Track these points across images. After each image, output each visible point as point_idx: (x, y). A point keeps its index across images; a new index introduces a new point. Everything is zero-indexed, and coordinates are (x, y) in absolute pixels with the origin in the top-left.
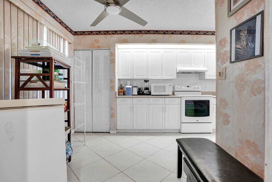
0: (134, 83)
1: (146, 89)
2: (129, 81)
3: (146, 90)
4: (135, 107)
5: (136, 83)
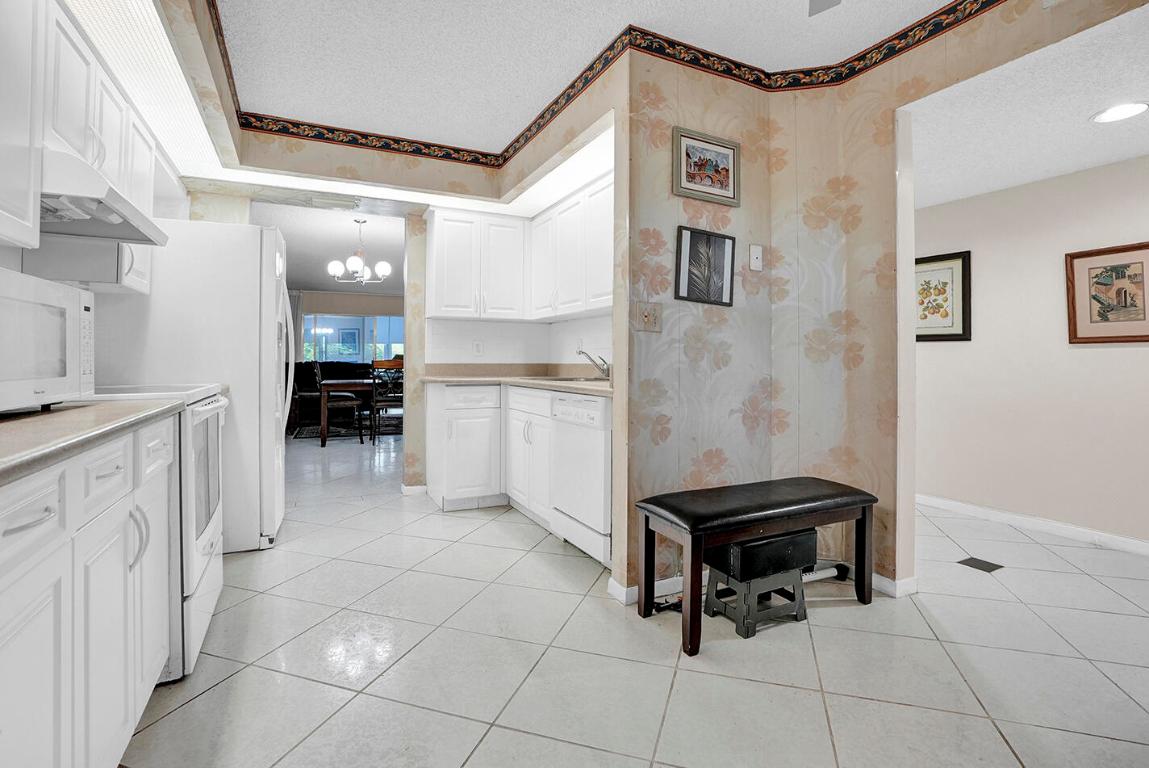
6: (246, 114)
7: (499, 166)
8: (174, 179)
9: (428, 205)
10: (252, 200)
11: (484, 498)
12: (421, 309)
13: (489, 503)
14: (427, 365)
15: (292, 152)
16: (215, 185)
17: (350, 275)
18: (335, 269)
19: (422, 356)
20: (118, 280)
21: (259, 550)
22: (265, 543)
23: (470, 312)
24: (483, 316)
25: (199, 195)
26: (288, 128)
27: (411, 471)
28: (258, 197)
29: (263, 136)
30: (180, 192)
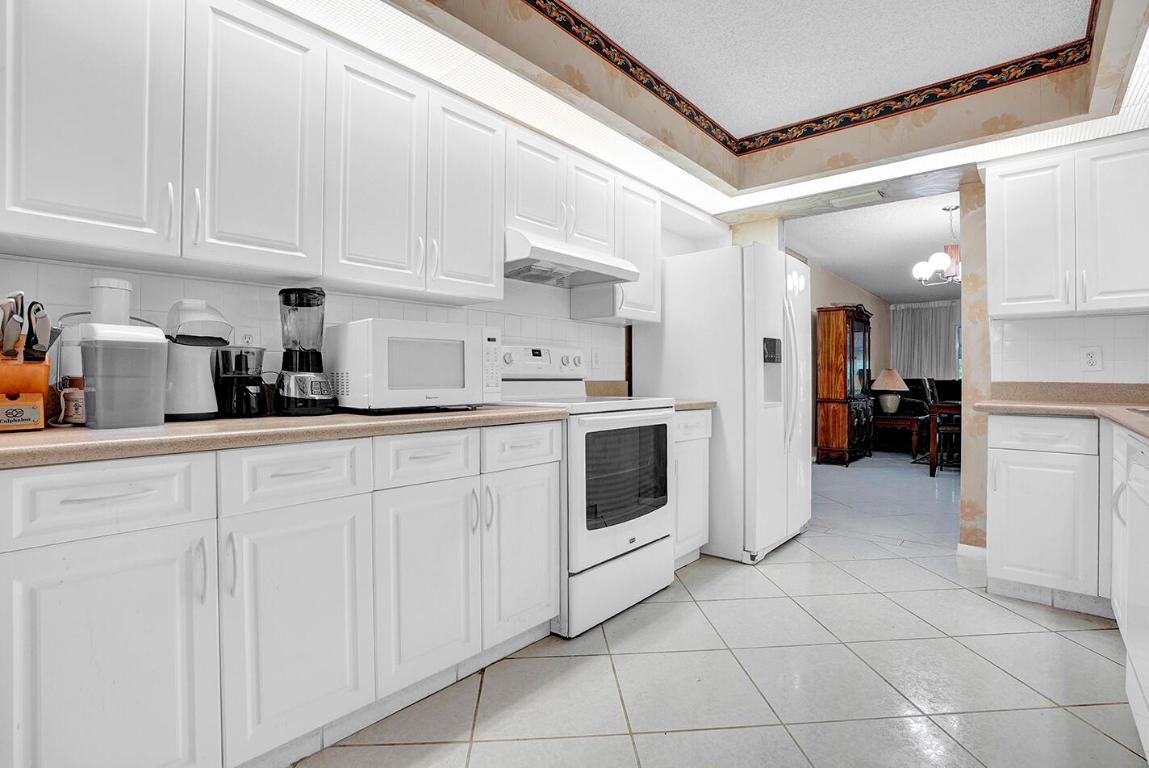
0: (188, 303)
1: (296, 360)
2: (114, 282)
3: (301, 370)
4: (246, 541)
5: (201, 303)
6: (742, 140)
7: (1086, 58)
8: (708, 220)
9: (975, 164)
10: (783, 219)
11: (1065, 594)
12: (982, 306)
13: (1074, 605)
14: (994, 383)
15: (782, 160)
16: (744, 215)
17: (939, 276)
18: (922, 271)
19: (988, 371)
20: (613, 314)
21: (741, 563)
22: (747, 559)
23: (1057, 305)
24: (1082, 307)
25: (739, 227)
26: (777, 138)
27: (969, 524)
28: (785, 215)
29: (756, 155)
30: (722, 230)
